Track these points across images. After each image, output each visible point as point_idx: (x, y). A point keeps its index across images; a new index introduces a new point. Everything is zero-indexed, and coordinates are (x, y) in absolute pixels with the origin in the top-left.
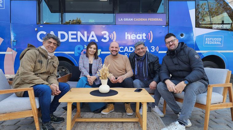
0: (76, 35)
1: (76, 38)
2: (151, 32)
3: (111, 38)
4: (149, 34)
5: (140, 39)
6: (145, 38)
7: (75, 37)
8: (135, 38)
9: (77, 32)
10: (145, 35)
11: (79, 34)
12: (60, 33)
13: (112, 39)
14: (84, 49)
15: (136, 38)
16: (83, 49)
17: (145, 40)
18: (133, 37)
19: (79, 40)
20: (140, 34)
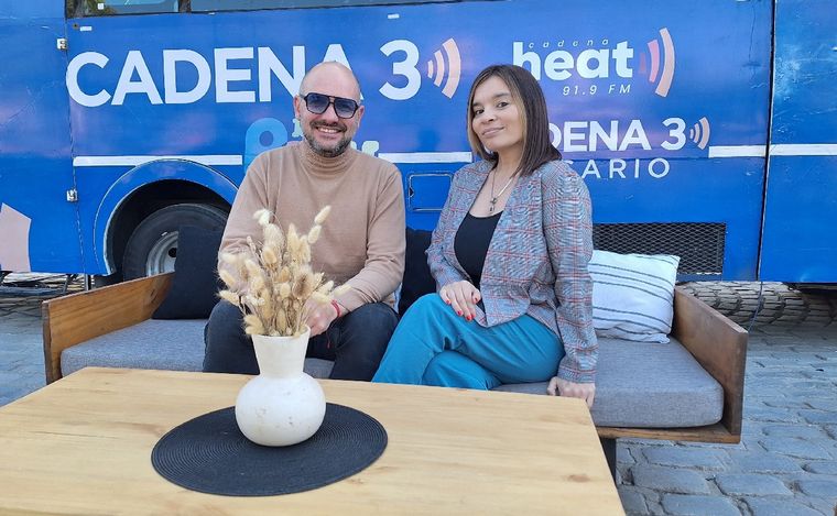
0: (252, 65)
1: (253, 85)
2: (664, 33)
3: (430, 76)
4: (653, 46)
5: (597, 80)
6: (628, 73)
7: (245, 75)
8: (565, 75)
9: (256, 53)
10: (630, 53)
11: (268, 59)
12: (171, 58)
13: (438, 83)
14: (291, 139)
15: (574, 71)
16: (285, 138)
17: (625, 81)
18: (559, 66)
19: (265, 96)
20: (598, 48)
